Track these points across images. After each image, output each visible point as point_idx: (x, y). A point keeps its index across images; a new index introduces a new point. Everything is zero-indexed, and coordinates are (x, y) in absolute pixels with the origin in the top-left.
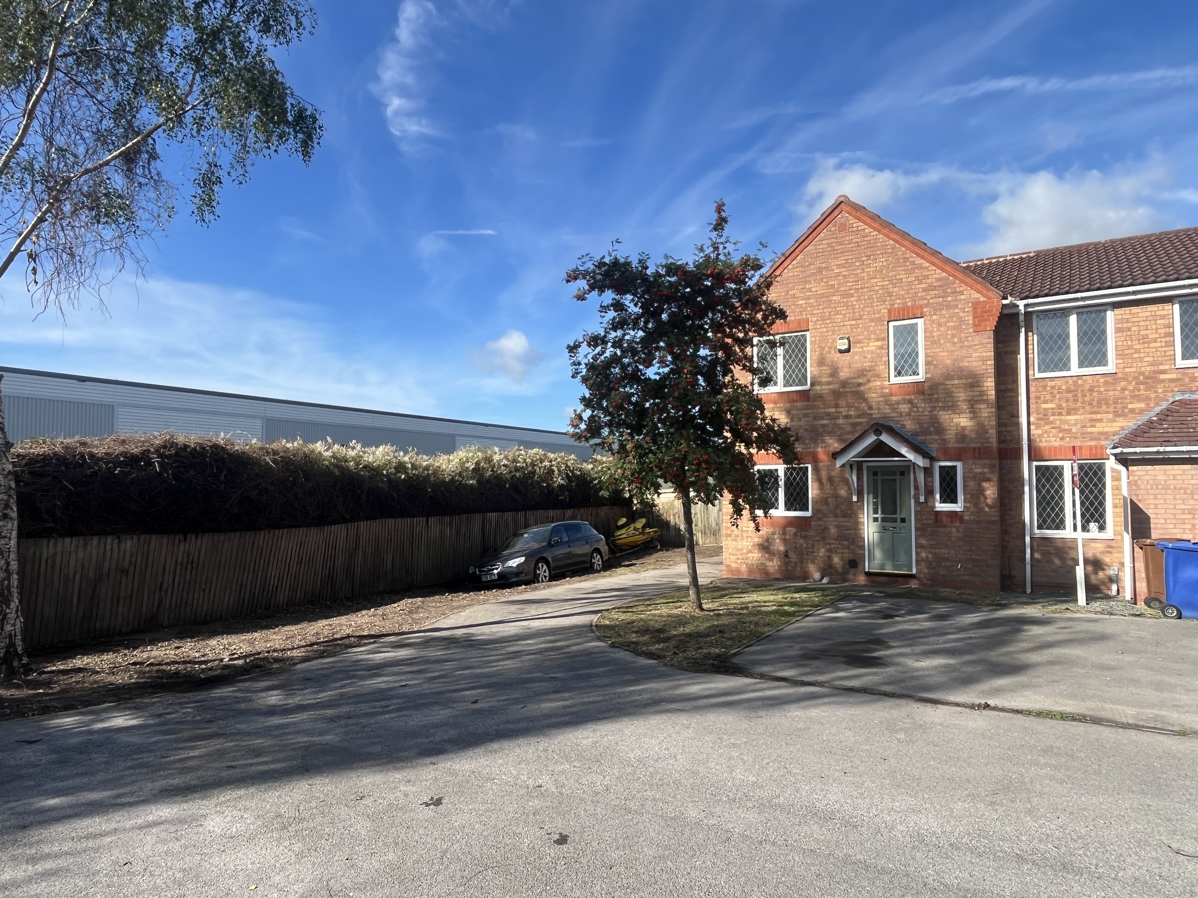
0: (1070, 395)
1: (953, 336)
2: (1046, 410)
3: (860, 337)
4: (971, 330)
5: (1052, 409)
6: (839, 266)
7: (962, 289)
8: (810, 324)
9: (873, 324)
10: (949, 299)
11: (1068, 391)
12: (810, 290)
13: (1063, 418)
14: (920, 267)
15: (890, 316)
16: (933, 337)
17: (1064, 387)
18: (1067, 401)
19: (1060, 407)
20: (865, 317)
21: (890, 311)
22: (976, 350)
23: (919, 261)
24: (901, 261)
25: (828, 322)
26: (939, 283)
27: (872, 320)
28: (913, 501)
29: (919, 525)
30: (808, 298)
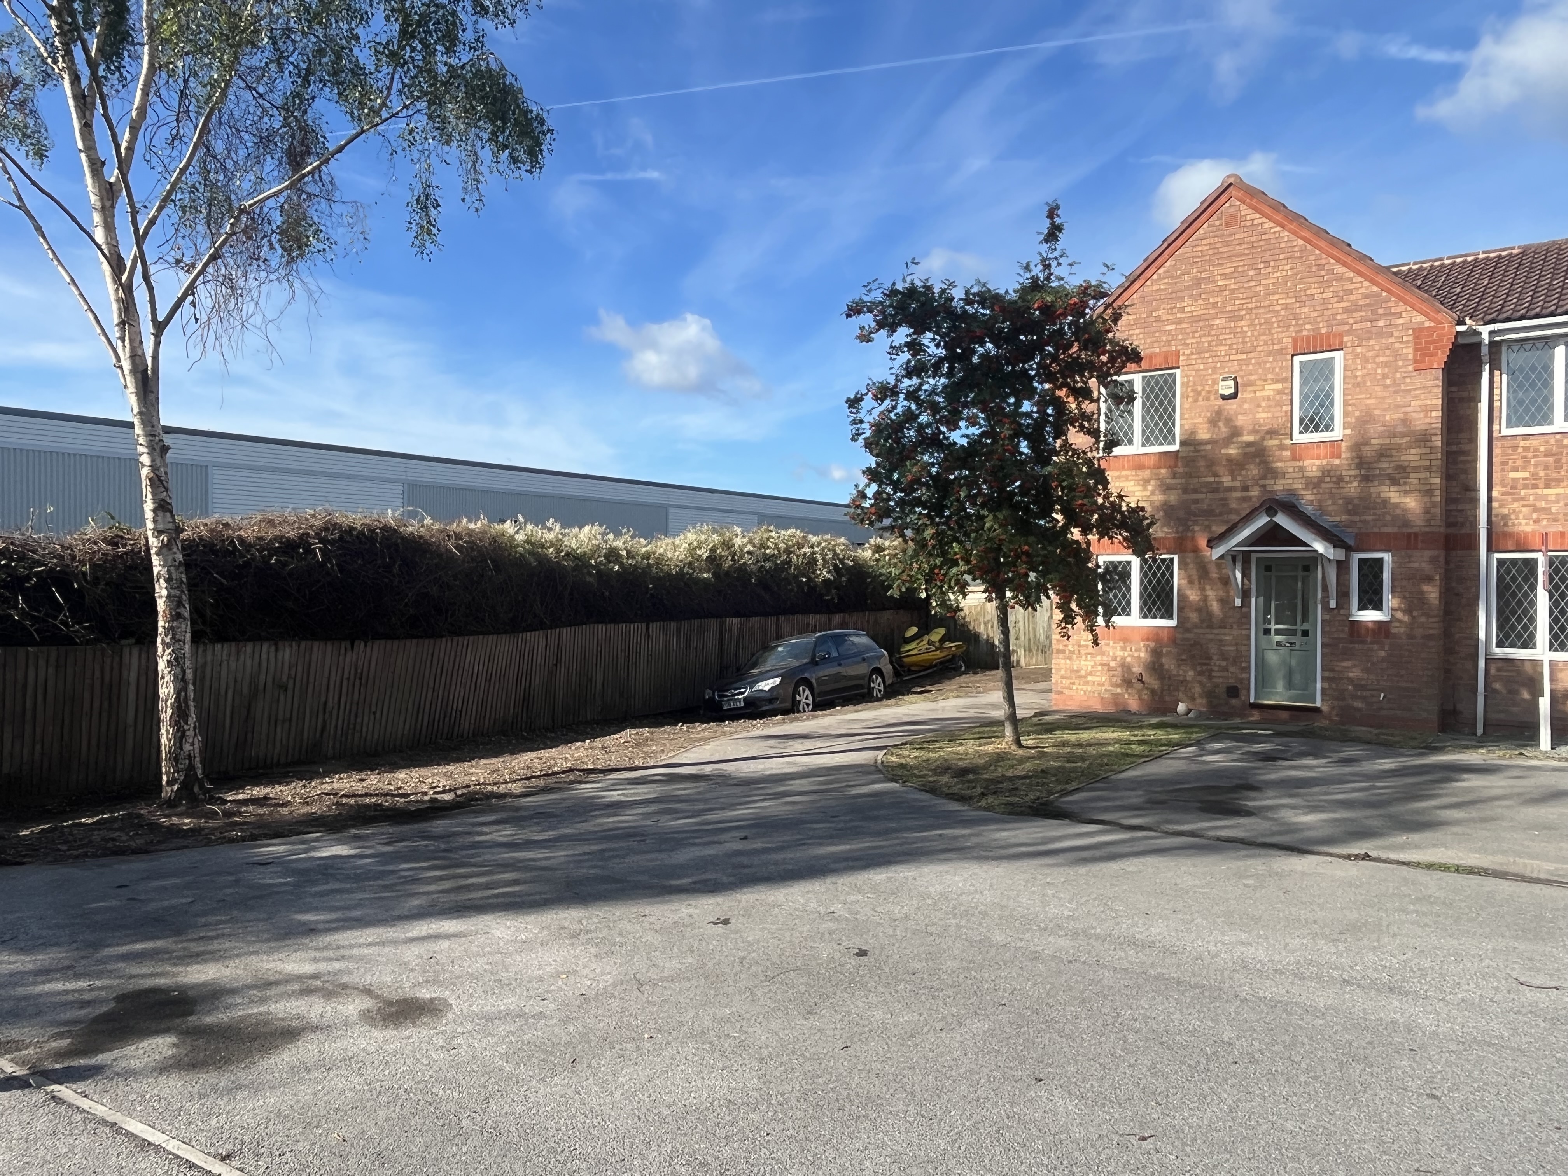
0: (1551, 460)
1: (1385, 376)
2: (1514, 479)
3: (1253, 378)
4: (1411, 368)
5: (1524, 479)
6: (1225, 276)
7: (1399, 309)
8: (1181, 358)
9: (1271, 359)
10: (1381, 323)
11: (1548, 454)
12: (1182, 310)
13: (1539, 491)
14: (1341, 278)
15: (1295, 348)
16: (1356, 377)
17: (1542, 449)
18: (1546, 468)
19: (1535, 476)
20: (1259, 349)
21: (1295, 341)
22: (1416, 397)
23: (1340, 269)
24: (1314, 269)
25: (1207, 355)
26: (1368, 301)
27: (1269, 354)
28: (1319, 607)
29: (1327, 640)
30: (1179, 322)
